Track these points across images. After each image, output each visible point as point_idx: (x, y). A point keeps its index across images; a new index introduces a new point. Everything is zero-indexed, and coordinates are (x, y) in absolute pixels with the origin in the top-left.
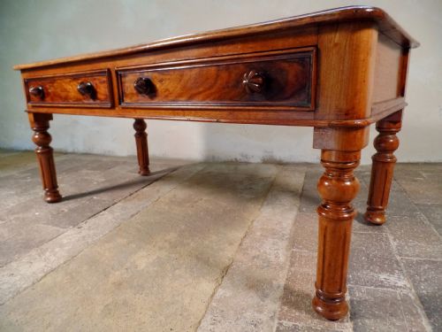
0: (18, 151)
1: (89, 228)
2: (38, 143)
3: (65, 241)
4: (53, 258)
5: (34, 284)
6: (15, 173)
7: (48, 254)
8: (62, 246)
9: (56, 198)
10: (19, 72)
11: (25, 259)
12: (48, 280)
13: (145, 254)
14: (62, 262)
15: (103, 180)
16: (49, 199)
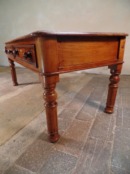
0: (5, 67)
1: (25, 88)
2: (11, 67)
3: (19, 91)
4: (16, 94)
5: (11, 98)
6: (5, 73)
7: (15, 93)
8: (18, 92)
9: (16, 84)
10: (5, 44)
11: (9, 94)
12: (15, 98)
13: (38, 94)
14: (18, 95)
15: (30, 76)
16: (14, 84)
